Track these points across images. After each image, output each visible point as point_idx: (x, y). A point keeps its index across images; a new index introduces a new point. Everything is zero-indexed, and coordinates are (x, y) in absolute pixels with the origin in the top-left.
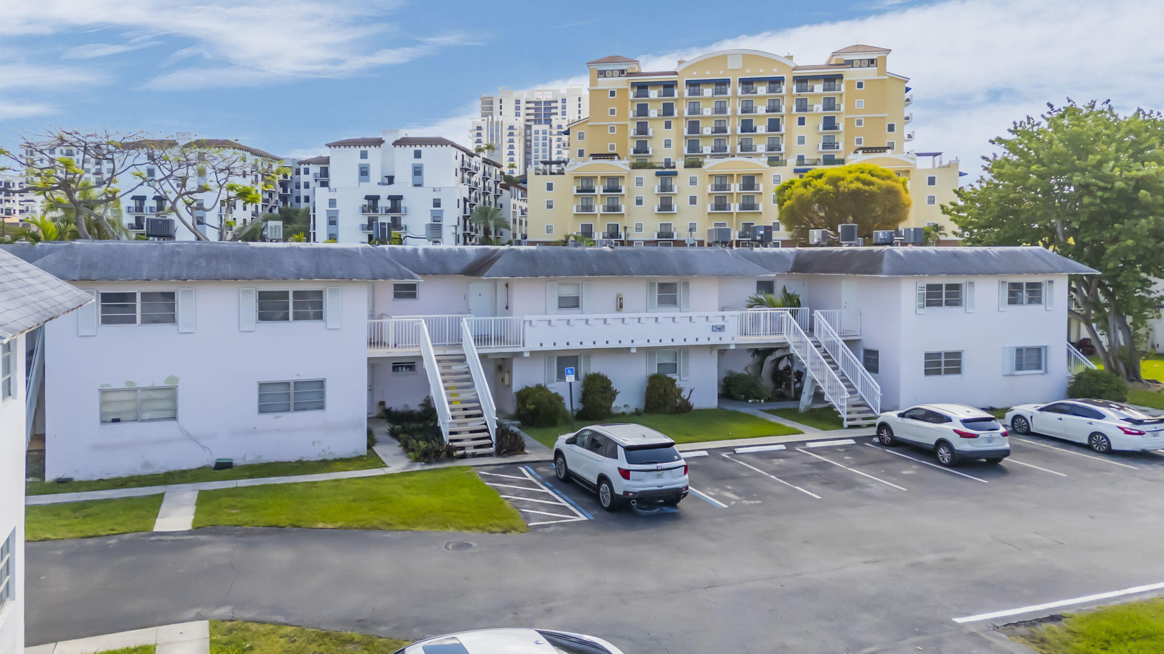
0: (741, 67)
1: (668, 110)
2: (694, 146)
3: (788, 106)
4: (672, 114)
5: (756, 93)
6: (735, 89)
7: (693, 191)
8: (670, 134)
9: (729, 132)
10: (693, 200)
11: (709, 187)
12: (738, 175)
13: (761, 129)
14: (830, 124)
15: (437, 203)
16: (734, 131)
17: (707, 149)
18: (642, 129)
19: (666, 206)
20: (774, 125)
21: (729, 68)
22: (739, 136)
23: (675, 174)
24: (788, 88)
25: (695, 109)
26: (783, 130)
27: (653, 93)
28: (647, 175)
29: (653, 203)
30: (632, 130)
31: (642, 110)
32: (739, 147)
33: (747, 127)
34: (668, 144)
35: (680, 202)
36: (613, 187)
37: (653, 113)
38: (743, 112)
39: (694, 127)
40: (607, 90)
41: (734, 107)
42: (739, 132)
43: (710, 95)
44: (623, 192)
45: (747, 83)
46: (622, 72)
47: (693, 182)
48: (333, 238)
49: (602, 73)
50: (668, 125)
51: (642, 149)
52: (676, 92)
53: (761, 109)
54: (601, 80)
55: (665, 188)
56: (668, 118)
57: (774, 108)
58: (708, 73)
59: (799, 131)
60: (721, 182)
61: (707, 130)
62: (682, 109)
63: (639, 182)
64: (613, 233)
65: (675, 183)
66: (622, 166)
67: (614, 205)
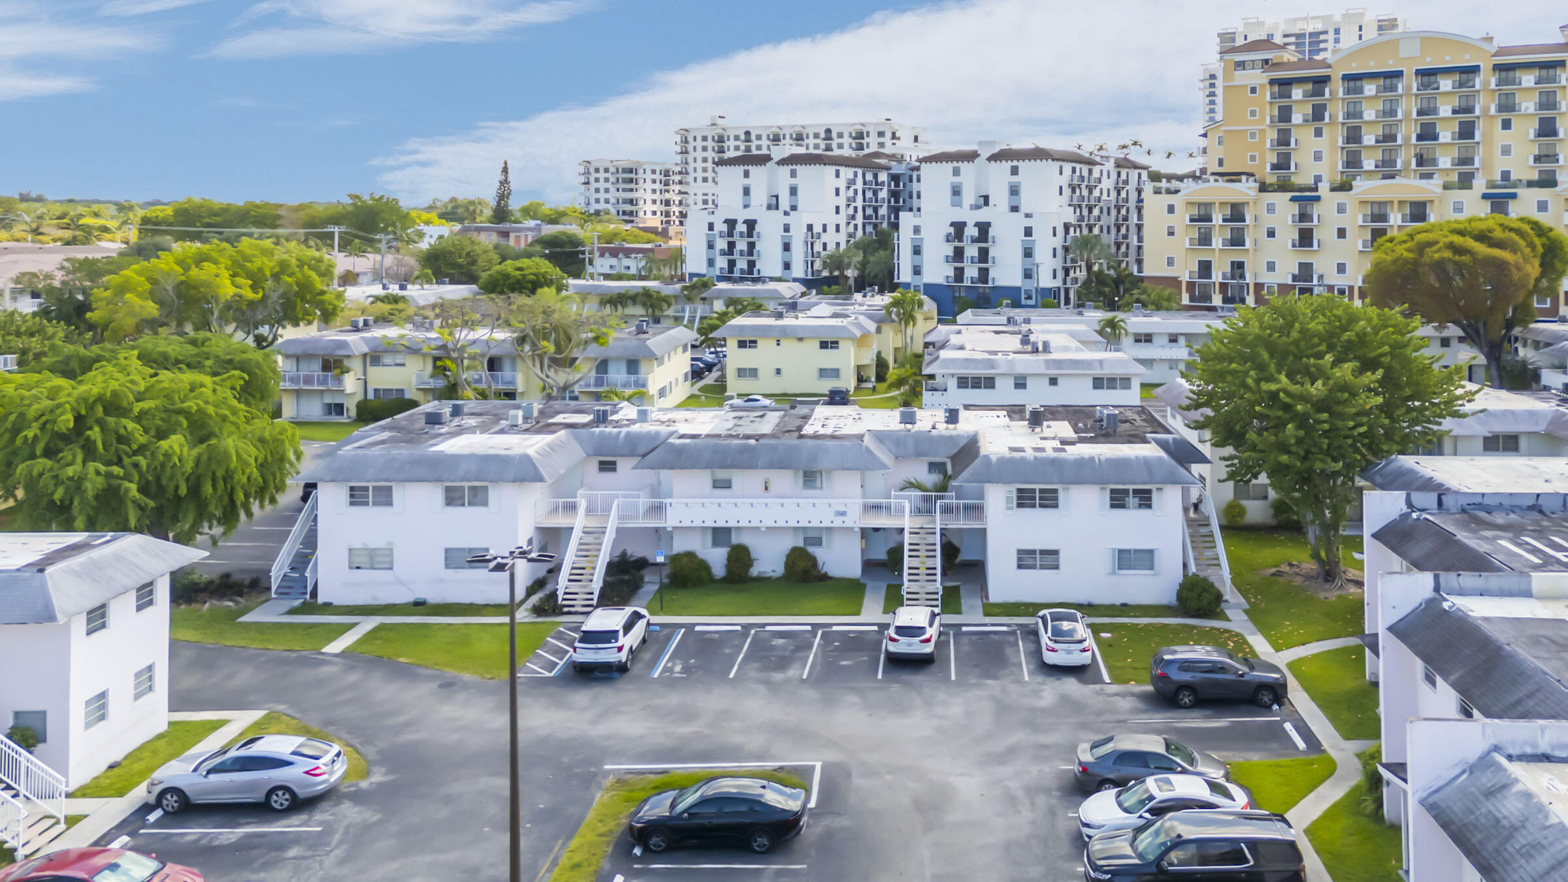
0: (1418, 54)
1: (1318, 114)
2: (1352, 158)
3: (1486, 105)
4: (1323, 119)
5: (1438, 88)
6: (1409, 84)
7: (1341, 220)
8: (1322, 144)
9: (1399, 141)
10: (1342, 233)
11: (1360, 218)
12: (1400, 202)
13: (1445, 137)
16: (1407, 139)
17: (1369, 164)
18: (1284, 139)
19: (1305, 238)
20: (1466, 132)
21: (1401, 56)
22: (1416, 146)
23: (1318, 199)
24: (1486, 80)
25: (1354, 113)
26: (1477, 138)
27: (1297, 93)
28: (1281, 199)
29: (1288, 233)
30: (1271, 139)
31: (1285, 115)
32: (1414, 161)
33: (1428, 134)
34: (1318, 157)
35: (1324, 234)
36: (1236, 213)
37: (1297, 118)
38: (1420, 113)
39: (1353, 136)
40: (1246, 86)
41: (1407, 108)
42: (1414, 140)
43: (1373, 93)
44: (1248, 222)
45: (1428, 75)
46: (1266, 61)
47: (1341, 209)
48: (917, 271)
49: (1241, 65)
50: (1318, 133)
51: (1282, 164)
52: (1327, 91)
53: (1445, 111)
54: (1239, 73)
55: (1304, 217)
56: (1318, 124)
58: (1372, 63)
59: (1502, 137)
60: (1379, 211)
61: (1369, 139)
62: (1337, 111)
63: (1271, 209)
64: (1237, 270)
65: (1316, 210)
66: (1246, 190)
67: (1237, 240)
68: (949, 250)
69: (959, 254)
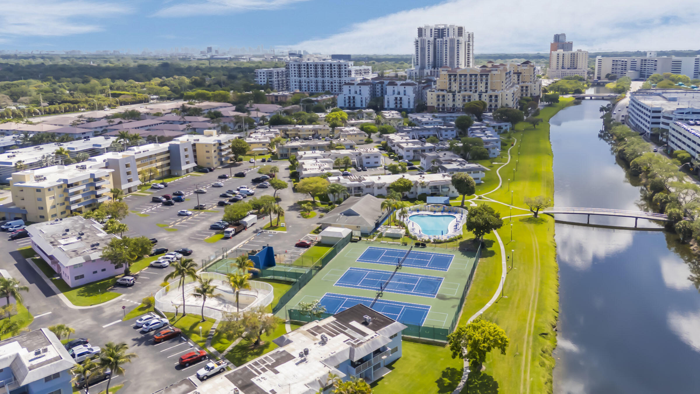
1: (455, 80)
2: (460, 88)
6: (468, 76)
7: (459, 97)
8: (456, 85)
9: (467, 85)
10: (459, 100)
11: (461, 97)
12: (467, 95)
14: (487, 84)
15: (409, 99)
17: (463, 89)
18: (450, 84)
19: (454, 100)
23: (455, 94)
25: (460, 80)
28: (450, 94)
29: (451, 99)
30: (448, 83)
31: (450, 80)
32: (469, 89)
34: (455, 87)
35: (457, 99)
36: (444, 96)
37: (452, 81)
38: (470, 81)
39: (460, 84)
41: (468, 80)
42: (469, 85)
43: (463, 77)
44: (445, 98)
45: (471, 75)
46: (447, 70)
48: (388, 106)
51: (450, 88)
52: (457, 77)
53: (473, 81)
55: (454, 97)
56: (455, 82)
57: (476, 80)
59: (481, 85)
60: (464, 97)
61: (463, 85)
62: (458, 80)
64: (444, 105)
65: (456, 96)
66: (444, 93)
67: (444, 100)
68: (394, 102)
69: (396, 103)
